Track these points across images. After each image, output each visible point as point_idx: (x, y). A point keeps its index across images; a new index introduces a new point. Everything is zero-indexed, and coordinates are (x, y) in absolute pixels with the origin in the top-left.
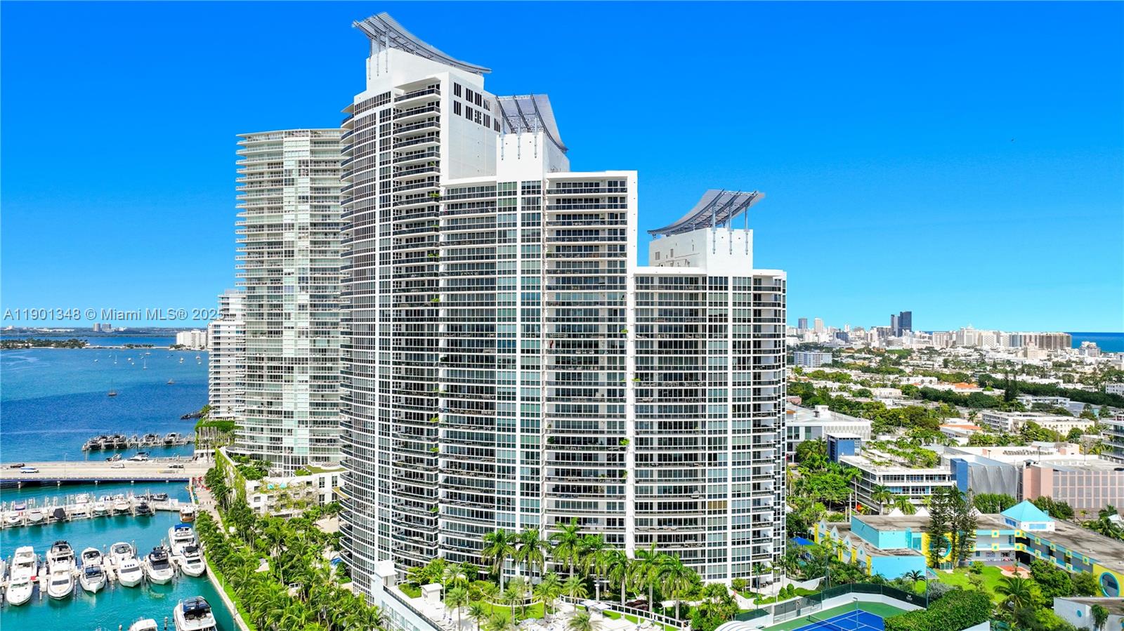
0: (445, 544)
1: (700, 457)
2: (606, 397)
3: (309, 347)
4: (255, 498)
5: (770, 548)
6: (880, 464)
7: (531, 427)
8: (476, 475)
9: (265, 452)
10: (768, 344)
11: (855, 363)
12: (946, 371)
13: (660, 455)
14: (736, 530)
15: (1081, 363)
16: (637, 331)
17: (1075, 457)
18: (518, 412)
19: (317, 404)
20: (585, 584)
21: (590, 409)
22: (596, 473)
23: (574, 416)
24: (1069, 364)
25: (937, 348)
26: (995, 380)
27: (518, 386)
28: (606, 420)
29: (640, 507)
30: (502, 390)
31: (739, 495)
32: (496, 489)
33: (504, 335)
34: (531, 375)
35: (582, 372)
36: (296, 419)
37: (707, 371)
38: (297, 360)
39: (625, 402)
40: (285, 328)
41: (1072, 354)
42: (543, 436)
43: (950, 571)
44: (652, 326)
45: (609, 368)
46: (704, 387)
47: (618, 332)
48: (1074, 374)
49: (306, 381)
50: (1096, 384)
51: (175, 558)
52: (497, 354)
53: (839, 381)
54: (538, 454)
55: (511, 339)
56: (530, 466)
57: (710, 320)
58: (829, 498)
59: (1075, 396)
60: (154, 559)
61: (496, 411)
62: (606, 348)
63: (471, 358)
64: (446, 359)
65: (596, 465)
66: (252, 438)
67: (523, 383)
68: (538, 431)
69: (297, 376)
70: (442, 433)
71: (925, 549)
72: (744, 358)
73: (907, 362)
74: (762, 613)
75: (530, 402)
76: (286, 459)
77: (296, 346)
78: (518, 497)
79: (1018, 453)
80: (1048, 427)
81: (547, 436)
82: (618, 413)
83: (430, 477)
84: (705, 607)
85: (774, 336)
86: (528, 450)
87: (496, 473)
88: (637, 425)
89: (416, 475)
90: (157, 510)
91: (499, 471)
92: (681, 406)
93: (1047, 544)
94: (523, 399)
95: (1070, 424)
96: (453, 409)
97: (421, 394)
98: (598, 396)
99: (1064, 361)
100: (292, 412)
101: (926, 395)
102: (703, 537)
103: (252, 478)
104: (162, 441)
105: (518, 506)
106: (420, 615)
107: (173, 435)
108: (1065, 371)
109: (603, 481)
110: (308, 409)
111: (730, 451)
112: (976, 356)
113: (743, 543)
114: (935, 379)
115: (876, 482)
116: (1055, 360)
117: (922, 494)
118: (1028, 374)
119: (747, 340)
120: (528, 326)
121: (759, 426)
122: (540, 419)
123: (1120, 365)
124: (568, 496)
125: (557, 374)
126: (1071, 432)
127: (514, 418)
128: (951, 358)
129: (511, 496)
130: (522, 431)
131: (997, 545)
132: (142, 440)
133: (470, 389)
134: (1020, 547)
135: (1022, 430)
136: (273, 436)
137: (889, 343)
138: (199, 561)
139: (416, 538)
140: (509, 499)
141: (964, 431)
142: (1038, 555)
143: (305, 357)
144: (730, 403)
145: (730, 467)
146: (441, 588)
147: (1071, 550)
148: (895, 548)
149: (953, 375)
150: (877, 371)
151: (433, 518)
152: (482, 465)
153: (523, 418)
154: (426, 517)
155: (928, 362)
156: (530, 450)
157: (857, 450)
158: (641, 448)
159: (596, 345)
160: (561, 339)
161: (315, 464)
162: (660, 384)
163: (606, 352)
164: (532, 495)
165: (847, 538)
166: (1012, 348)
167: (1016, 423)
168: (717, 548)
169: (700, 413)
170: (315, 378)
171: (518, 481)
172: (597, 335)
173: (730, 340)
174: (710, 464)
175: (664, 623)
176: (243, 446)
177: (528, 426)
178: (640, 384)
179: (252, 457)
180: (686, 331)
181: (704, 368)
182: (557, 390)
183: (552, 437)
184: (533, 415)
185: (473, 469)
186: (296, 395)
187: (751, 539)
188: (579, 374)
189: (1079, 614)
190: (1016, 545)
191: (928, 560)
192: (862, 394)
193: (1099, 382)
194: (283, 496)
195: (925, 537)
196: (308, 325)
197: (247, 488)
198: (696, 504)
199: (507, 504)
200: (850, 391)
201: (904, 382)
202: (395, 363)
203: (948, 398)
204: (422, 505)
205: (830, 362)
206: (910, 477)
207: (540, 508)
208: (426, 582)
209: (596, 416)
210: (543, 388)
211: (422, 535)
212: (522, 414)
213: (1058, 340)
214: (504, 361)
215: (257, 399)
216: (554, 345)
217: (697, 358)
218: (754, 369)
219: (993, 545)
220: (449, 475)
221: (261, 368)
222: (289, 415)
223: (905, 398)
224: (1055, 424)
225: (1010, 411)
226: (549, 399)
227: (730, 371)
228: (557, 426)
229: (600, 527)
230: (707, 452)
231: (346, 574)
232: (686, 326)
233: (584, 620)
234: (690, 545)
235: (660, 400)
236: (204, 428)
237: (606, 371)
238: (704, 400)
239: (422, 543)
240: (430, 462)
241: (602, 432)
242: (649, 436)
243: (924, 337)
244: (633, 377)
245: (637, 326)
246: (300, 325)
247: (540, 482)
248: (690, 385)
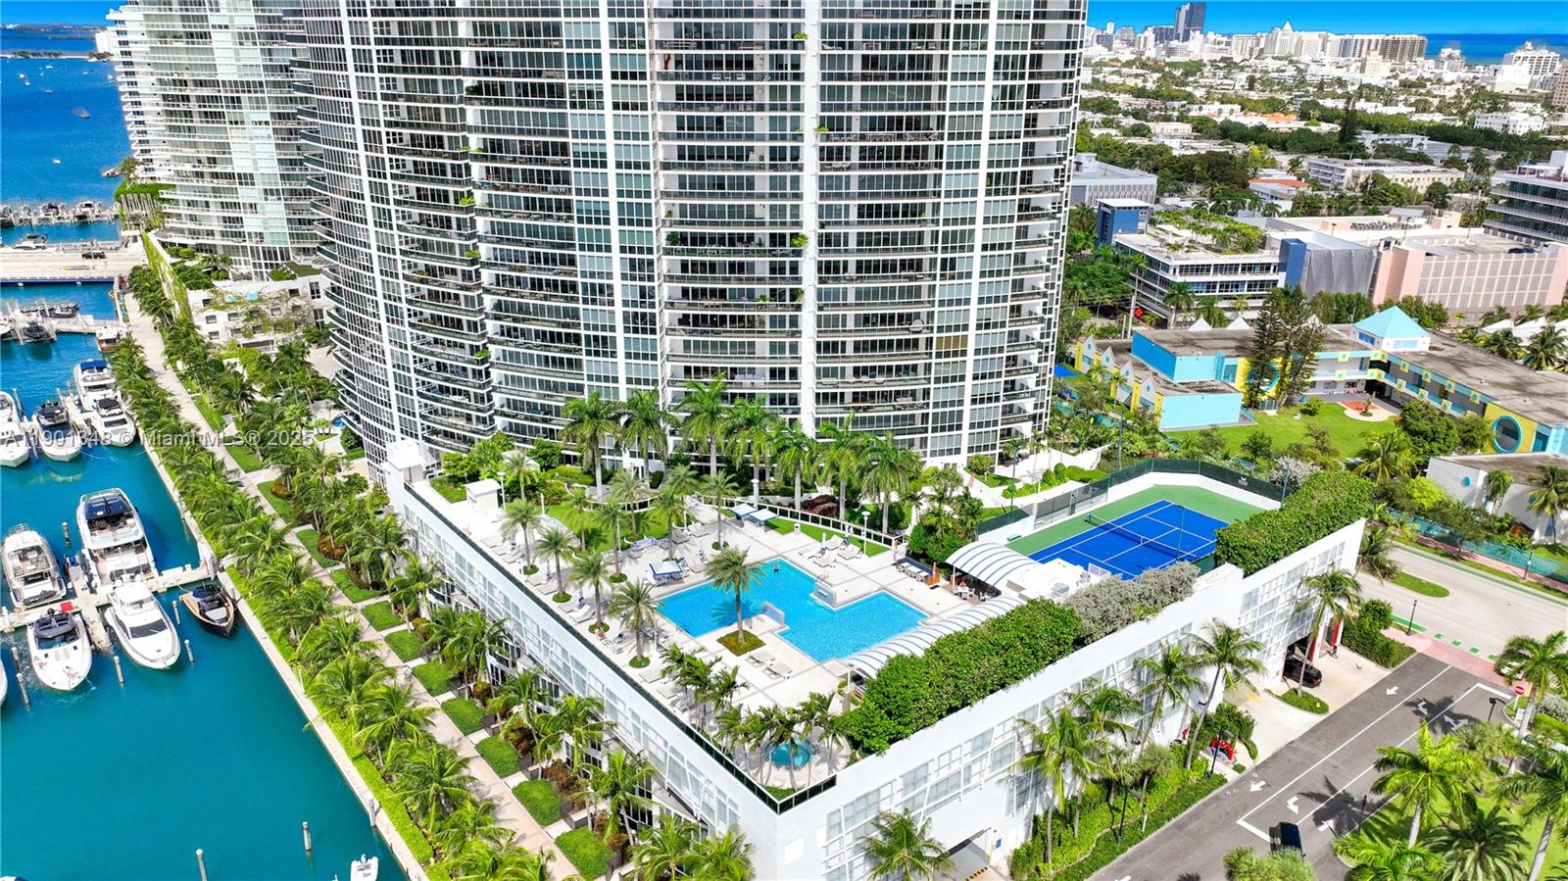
0: (505, 409)
1: (926, 265)
2: (767, 161)
3: (261, 63)
4: (208, 318)
5: (1028, 405)
6: (1176, 247)
7: (635, 215)
8: (545, 298)
9: (218, 241)
10: (1054, 60)
11: (1124, 84)
12: (1254, 95)
13: (859, 263)
14: (980, 382)
15: (1439, 81)
16: (823, 36)
17: (1451, 231)
18: (613, 188)
19: (292, 162)
20: (735, 484)
21: (738, 183)
22: (751, 294)
23: (712, 196)
24: (1421, 83)
25: (1237, 59)
26: (1323, 109)
27: (610, 141)
28: (768, 203)
29: (824, 348)
30: (580, 149)
31: (987, 326)
32: (582, 322)
33: (579, 44)
34: (631, 120)
35: (725, 114)
36: (260, 187)
37: (947, 113)
38: (248, 86)
39: (801, 170)
40: (214, 27)
41: (1424, 67)
42: (658, 231)
43: (1272, 413)
44: (851, 26)
45: (773, 108)
46: (939, 143)
47: (789, 39)
48: (1431, 99)
49: (267, 123)
50: (1462, 113)
51: (87, 415)
52: (567, 81)
53: (1102, 110)
54: (651, 263)
55: (592, 51)
56: (638, 283)
57: (958, 15)
58: (1098, 299)
59: (1437, 133)
60: (46, 423)
61: (573, 187)
62: (767, 70)
63: (523, 89)
64: (476, 90)
65: (750, 280)
66: (193, 218)
67: (617, 135)
68: (649, 223)
69: (250, 114)
70: (482, 224)
71: (1240, 381)
72: (1013, 87)
73: (1196, 82)
74: (1018, 515)
75: (633, 171)
76: (254, 252)
77: (238, 60)
78: (620, 335)
79: (1372, 227)
80: (1399, 182)
81: (665, 232)
82: (788, 191)
83: (469, 301)
84: (934, 520)
85: (1067, 45)
86: (632, 256)
87: (580, 296)
88: (821, 211)
89: (447, 296)
90: (59, 333)
91: (585, 291)
92: (898, 177)
93: (1416, 370)
94: (619, 165)
95: (1431, 176)
96: (497, 183)
97: (439, 155)
98: (754, 159)
99: (1413, 78)
100: (251, 175)
101: (1228, 132)
102: (926, 393)
103: (195, 287)
104: (71, 215)
105: (621, 350)
106: (463, 536)
107: (88, 205)
108: (1416, 93)
109: (762, 307)
110: (277, 170)
111: (978, 252)
112: (1291, 71)
113: (990, 400)
114: (1237, 107)
115: (1169, 276)
116: (1403, 77)
117: (1234, 293)
118: (1368, 100)
119: (1020, 52)
120: (622, 24)
121: (1027, 209)
122: (652, 201)
123: (1493, 85)
124: (703, 333)
125: (680, 119)
126: (1430, 188)
127: (605, 199)
128: (1258, 75)
129: (608, 334)
130: (621, 222)
131: (1344, 372)
132: (36, 214)
133: (526, 148)
134: (1374, 374)
135: (1364, 187)
136: (227, 215)
137: (1171, 52)
138: (123, 422)
139: (457, 398)
140: (604, 338)
141: (1283, 189)
142: (1401, 386)
143: (257, 79)
144: (983, 170)
145: (976, 279)
146: (498, 487)
147: (1454, 380)
148: (1196, 379)
149: (1264, 102)
150: (1156, 95)
151: (482, 368)
152: (555, 281)
153: (621, 200)
154: (469, 366)
155: (1226, 81)
156: (636, 256)
157: (1141, 225)
158: (827, 251)
159: (750, 64)
160: (684, 52)
161: (301, 260)
162: (863, 138)
163: (767, 77)
164: (644, 331)
165: (1128, 367)
166: (1341, 59)
167: (1356, 177)
168: (948, 409)
169: (930, 188)
170: (280, 116)
171: (619, 309)
172: (750, 45)
173: (991, 52)
174: (943, 276)
175: (863, 537)
176: (182, 231)
177: (630, 213)
178: (828, 138)
179: (200, 248)
180: (913, 35)
181: (942, 107)
182: (681, 148)
183: (674, 234)
184: (638, 194)
185: (541, 289)
186: (253, 146)
187: (1002, 394)
188: (720, 120)
189: (1466, 482)
190: (1371, 371)
191: (1242, 396)
192: (1137, 131)
193: (1468, 109)
194: (252, 314)
195: (1242, 364)
196: (252, 22)
197: (191, 303)
198: (916, 341)
199: (602, 345)
200: (1118, 127)
201: (1194, 113)
202: (385, 97)
203: (1259, 135)
204: (462, 346)
205: (1089, 81)
206: (1220, 268)
207: (659, 353)
208: (474, 477)
209: (750, 196)
210: (655, 146)
211: (467, 394)
212: (620, 193)
213: (1408, 46)
214: (581, 93)
215: (190, 152)
216: (672, 63)
217: (929, 88)
218: (1028, 108)
219: (1338, 372)
220: (503, 298)
221: (186, 99)
222: (247, 179)
223: (1196, 138)
224: (1410, 177)
225: (1347, 158)
226: (666, 166)
227: (987, 112)
228: (683, 214)
229: (759, 382)
230: (940, 256)
231: (354, 444)
232: (913, 26)
233: (735, 564)
234: (905, 407)
235: (862, 167)
236: (130, 196)
237: (767, 114)
238: (939, 166)
239: (467, 406)
240: (467, 276)
241: (762, 224)
242: (842, 230)
243: (1219, 43)
244: (815, 124)
245: (823, 26)
246: (238, 21)
247: (656, 311)
248: (917, 138)
